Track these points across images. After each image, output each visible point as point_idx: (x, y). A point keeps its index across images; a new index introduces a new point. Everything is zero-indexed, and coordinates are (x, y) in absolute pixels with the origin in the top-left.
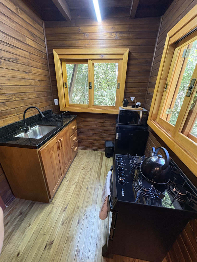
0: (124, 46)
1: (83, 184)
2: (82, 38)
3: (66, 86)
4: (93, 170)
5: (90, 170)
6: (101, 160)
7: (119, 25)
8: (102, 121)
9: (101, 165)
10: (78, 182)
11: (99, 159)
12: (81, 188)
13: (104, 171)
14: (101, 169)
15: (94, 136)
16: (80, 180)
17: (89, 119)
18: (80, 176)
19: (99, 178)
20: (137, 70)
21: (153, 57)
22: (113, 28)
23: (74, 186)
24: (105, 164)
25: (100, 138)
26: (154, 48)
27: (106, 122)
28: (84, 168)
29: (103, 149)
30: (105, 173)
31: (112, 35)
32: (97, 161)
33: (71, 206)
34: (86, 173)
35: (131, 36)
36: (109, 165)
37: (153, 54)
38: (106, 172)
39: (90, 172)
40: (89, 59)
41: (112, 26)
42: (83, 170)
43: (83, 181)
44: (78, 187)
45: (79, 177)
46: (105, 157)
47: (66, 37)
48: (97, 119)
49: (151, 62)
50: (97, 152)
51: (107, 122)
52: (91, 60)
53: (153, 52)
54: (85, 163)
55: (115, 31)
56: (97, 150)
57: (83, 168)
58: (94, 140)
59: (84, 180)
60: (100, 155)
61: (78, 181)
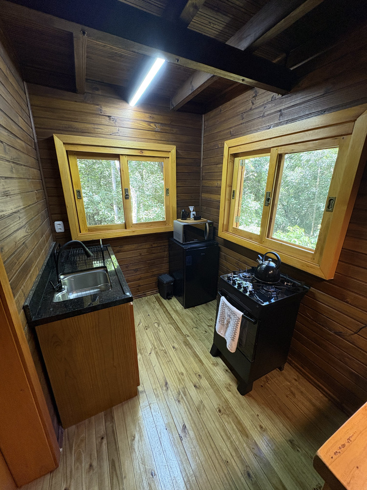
0: (168, 142)
1: (163, 346)
2: (107, 123)
3: (80, 196)
4: (163, 323)
5: (158, 326)
6: (162, 307)
7: (158, 115)
8: (147, 246)
9: (166, 311)
10: (155, 348)
11: (157, 306)
12: (166, 353)
13: (177, 317)
14: (172, 317)
15: (137, 273)
16: (155, 344)
17: (126, 247)
18: (151, 339)
19: (179, 329)
20: (186, 171)
21: (201, 157)
22: (151, 117)
23: (153, 355)
24: (171, 309)
25: (148, 274)
26: (201, 147)
27: (154, 245)
28: (146, 326)
29: (155, 290)
30: (181, 320)
31: (151, 126)
32: (158, 310)
33: (172, 378)
34: (156, 331)
35: (175, 130)
36: (178, 309)
37: (201, 154)
38: (181, 318)
39: (160, 328)
40: (122, 155)
41: (150, 115)
42: (148, 330)
43: (161, 343)
44: (161, 353)
45: (150, 341)
46: (164, 301)
47: (77, 117)
48: (140, 244)
49: (200, 163)
50: (146, 298)
51: (156, 245)
52: (124, 156)
53: (200, 152)
54: (142, 320)
55: (154, 121)
56: (145, 295)
57: (146, 328)
58: (139, 279)
59: (160, 341)
60: (154, 300)
61: (154, 346)
